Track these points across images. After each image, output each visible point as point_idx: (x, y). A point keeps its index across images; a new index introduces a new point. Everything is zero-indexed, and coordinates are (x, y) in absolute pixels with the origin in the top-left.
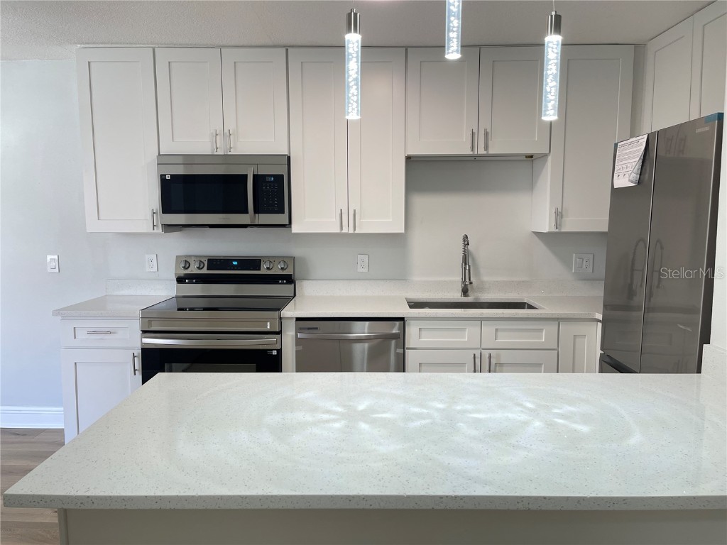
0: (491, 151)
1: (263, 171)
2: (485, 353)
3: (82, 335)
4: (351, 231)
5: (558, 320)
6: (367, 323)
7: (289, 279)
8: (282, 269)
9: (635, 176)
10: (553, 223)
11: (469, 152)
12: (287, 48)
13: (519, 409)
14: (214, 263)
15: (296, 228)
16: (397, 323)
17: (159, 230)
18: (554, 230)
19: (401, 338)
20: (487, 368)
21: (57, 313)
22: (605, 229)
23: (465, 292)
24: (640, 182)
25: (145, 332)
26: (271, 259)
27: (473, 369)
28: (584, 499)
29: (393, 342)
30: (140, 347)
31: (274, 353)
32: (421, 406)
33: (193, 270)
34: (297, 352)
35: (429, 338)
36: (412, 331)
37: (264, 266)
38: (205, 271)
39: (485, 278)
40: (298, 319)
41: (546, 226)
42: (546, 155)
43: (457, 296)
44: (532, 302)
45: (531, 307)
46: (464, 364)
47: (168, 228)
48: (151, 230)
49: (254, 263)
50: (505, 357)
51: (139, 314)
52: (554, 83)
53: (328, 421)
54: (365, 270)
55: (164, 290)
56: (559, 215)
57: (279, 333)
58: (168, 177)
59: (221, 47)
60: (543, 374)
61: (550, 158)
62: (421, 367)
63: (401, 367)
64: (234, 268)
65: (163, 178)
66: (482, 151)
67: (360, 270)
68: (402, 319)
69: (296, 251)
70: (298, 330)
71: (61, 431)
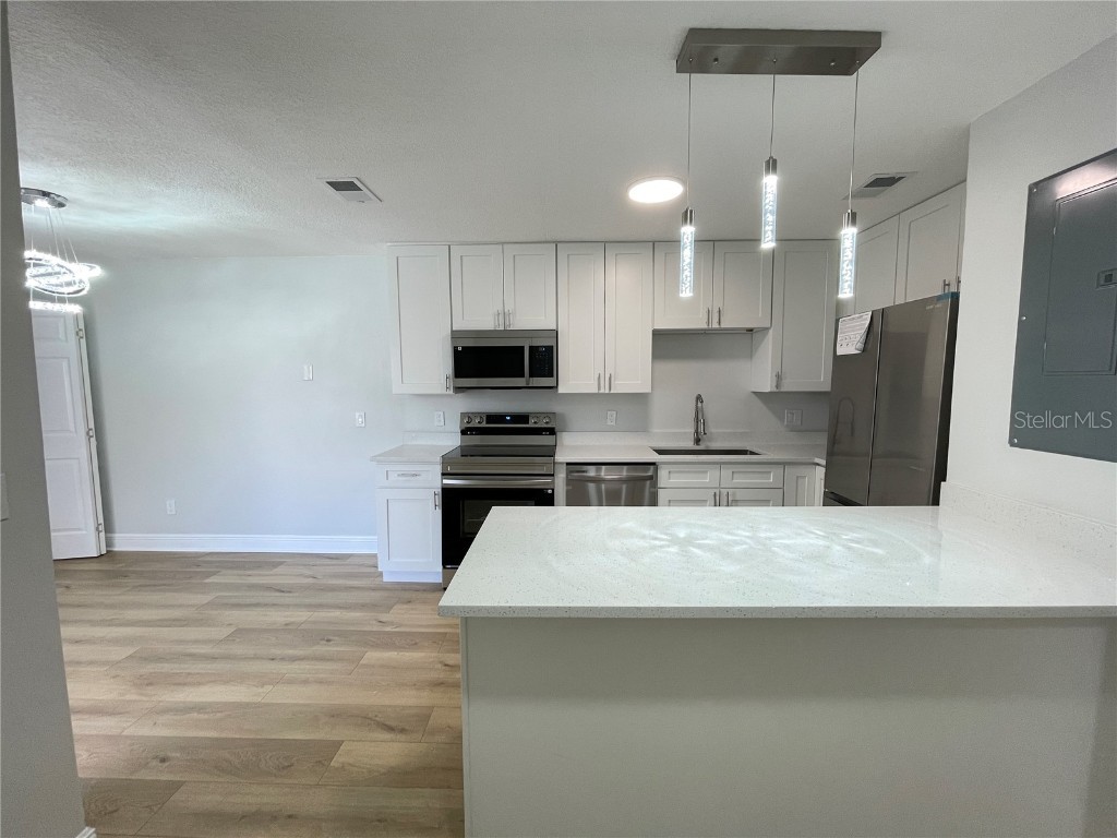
0: (723, 326)
1: (537, 343)
2: (724, 492)
3: (393, 477)
4: (607, 391)
5: (784, 464)
6: (625, 467)
7: (552, 432)
8: (547, 423)
9: (860, 346)
10: (774, 384)
11: (705, 326)
12: (556, 243)
13: (812, 536)
14: (491, 418)
15: (561, 390)
16: (652, 467)
17: (451, 392)
18: (775, 390)
19: (653, 479)
20: (725, 503)
21: (373, 459)
22: (827, 388)
23: (697, 441)
24: (864, 350)
25: (445, 475)
26: (537, 415)
27: (713, 503)
28: (922, 608)
29: (648, 482)
30: (440, 486)
31: (550, 491)
32: (729, 533)
33: (475, 423)
34: (567, 492)
35: (676, 480)
36: (663, 474)
37: (532, 421)
38: (484, 425)
39: (713, 430)
40: (568, 464)
41: (767, 386)
42: (767, 329)
43: (690, 445)
44: (754, 450)
45: (752, 453)
46: (706, 501)
47: (458, 389)
48: (444, 392)
49: (524, 418)
50: (740, 495)
51: (439, 459)
52: (850, 267)
53: (661, 547)
54: (613, 423)
55: (452, 441)
56: (779, 377)
57: (553, 475)
58: (460, 349)
59: (503, 243)
60: (771, 508)
61: (771, 331)
62: (670, 503)
63: (654, 502)
64: (508, 422)
65: (455, 349)
66: (715, 326)
67: (609, 423)
68: (653, 464)
69: (557, 408)
70: (569, 472)
71: (375, 556)
